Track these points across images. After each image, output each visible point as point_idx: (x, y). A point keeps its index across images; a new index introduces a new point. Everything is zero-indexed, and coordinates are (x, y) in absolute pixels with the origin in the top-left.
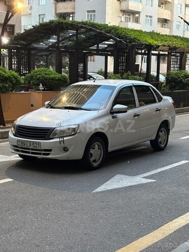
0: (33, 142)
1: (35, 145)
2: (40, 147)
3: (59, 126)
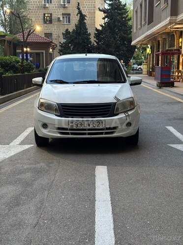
0: (94, 121)
1: (97, 124)
2: (104, 125)
3: (118, 100)
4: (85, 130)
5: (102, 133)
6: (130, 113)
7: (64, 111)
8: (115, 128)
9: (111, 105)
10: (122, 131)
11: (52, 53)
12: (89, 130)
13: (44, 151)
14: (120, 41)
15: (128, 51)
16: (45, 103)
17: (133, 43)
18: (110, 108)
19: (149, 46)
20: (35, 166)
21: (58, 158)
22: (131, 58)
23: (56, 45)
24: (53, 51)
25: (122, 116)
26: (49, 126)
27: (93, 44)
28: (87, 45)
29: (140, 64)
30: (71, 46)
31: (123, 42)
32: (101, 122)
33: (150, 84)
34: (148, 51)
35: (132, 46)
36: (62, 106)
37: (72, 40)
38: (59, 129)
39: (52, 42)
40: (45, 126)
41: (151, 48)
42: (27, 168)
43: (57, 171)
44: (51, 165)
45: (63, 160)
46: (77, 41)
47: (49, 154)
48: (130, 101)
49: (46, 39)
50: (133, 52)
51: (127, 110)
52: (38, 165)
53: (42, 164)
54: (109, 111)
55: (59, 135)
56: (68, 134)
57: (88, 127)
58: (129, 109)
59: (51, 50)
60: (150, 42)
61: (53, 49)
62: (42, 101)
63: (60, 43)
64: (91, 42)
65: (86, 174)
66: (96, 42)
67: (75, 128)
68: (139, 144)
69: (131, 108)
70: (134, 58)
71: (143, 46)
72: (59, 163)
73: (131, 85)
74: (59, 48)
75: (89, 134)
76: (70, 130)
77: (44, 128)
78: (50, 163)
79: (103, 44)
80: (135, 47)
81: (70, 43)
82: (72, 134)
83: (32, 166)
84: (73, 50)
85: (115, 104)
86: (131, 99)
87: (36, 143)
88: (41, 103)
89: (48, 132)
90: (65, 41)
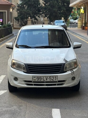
0: (50, 77)
1: (52, 78)
2: (57, 79)
3: (66, 61)
4: (44, 82)
5: (55, 85)
6: (74, 70)
7: (30, 69)
8: (64, 81)
9: (61, 65)
10: (69, 83)
11: (12, 12)
12: (46, 82)
13: (15, 96)
14: (61, 3)
15: (67, 10)
16: (16, 63)
17: (71, 5)
18: (61, 67)
19: (82, 7)
20: (10, 109)
21: (25, 102)
22: (69, 16)
23: (15, 6)
24: (13, 11)
25: (69, 72)
26: (19, 79)
27: (42, 5)
28: (38, 6)
29: (76, 19)
30: (26, 6)
31: (64, 4)
32: (54, 77)
33: (84, 37)
34: (82, 11)
35: (70, 7)
36: (28, 66)
37: (27, 2)
38: (26, 81)
39: (12, 4)
40: (16, 79)
41: (84, 9)
42: (5, 111)
43: (25, 112)
44: (21, 108)
45: (29, 104)
46: (30, 3)
47: (19, 99)
48: (74, 62)
49: (7, 2)
50: (71, 11)
51: (73, 68)
52: (13, 108)
53: (15, 107)
54: (60, 69)
55: (26, 86)
56: (32, 85)
57: (46, 81)
58: (74, 67)
59: (11, 10)
60: (83, 5)
61: (13, 9)
62: (14, 61)
63: (18, 4)
64: (40, 4)
65: (46, 115)
66: (44, 4)
67: (37, 81)
68: (80, 90)
69: (75, 67)
70: (71, 16)
71: (78, 7)
72: (27, 106)
73: (74, 48)
74: (17, 7)
75: (47, 85)
76: (34, 82)
77: (15, 80)
78: (20, 106)
79: (49, 5)
80: (72, 8)
81: (25, 4)
82: (35, 85)
83: (8, 109)
84: (27, 10)
85: (64, 64)
86: (75, 61)
87: (9, 90)
88: (13, 63)
89: (18, 83)
90: (21, 2)
